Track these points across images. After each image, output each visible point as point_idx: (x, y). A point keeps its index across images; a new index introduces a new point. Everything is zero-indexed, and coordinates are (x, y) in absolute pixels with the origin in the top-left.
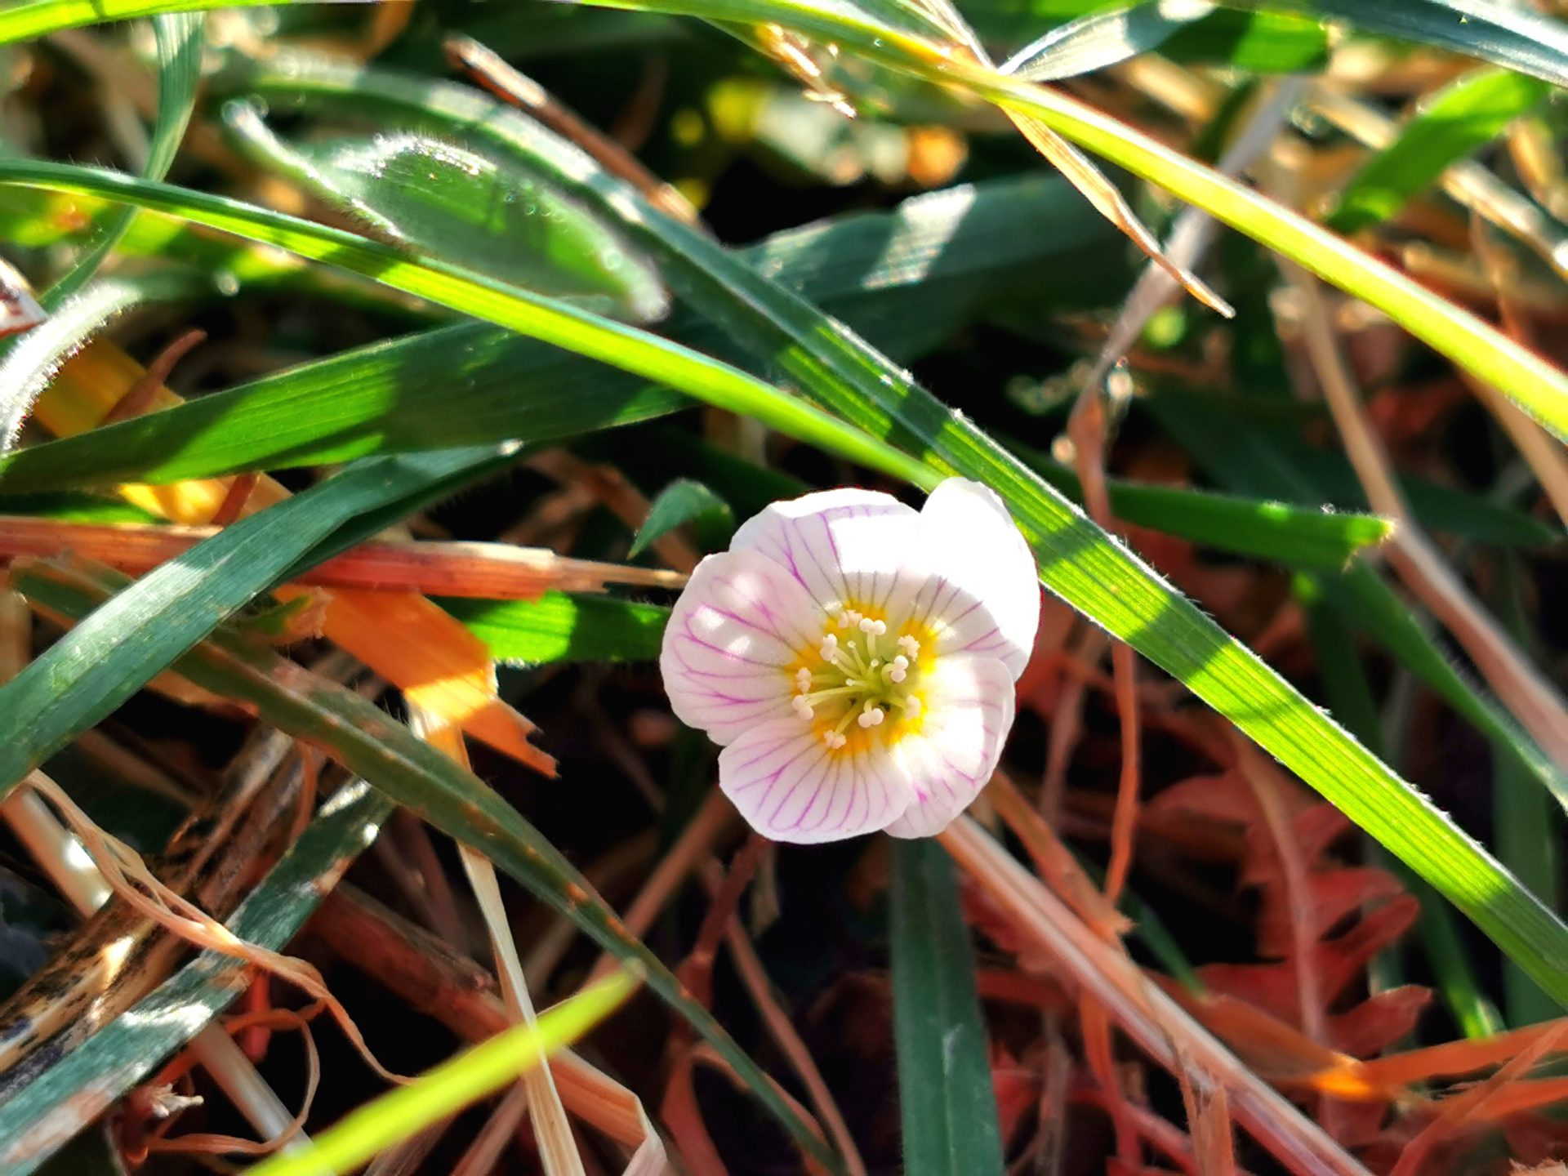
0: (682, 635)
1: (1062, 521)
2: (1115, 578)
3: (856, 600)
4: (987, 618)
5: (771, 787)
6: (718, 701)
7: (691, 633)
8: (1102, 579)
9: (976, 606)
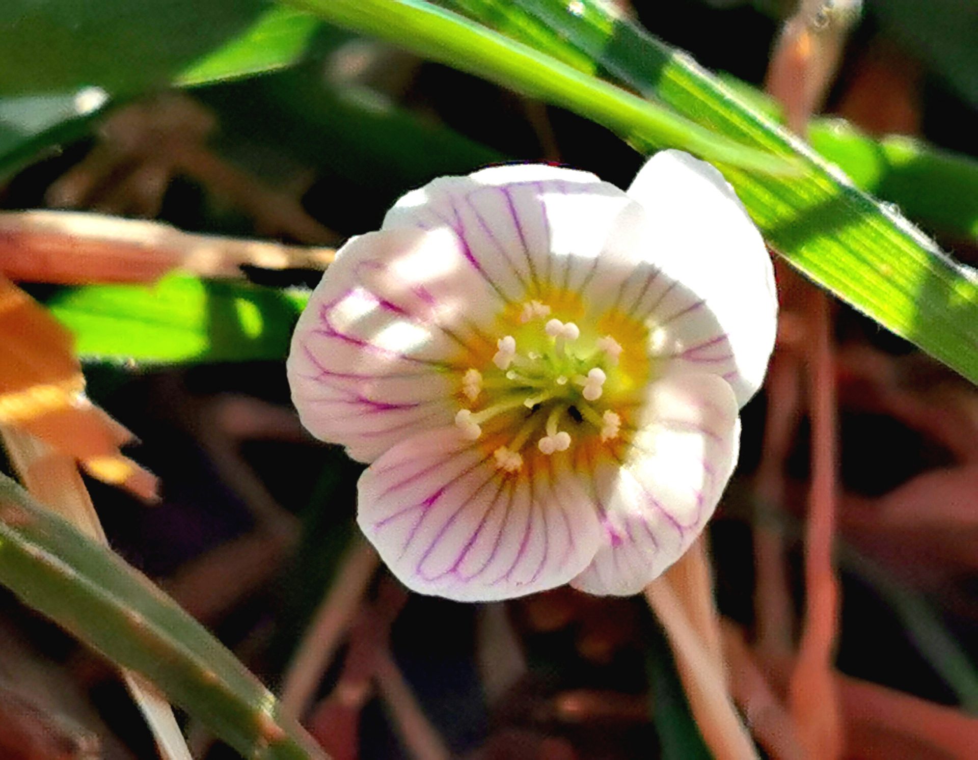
0: (318, 331)
1: (818, 187)
2: (886, 256)
3: (543, 286)
4: (711, 321)
5: (422, 518)
6: (363, 407)
7: (328, 326)
8: (870, 257)
9: (697, 306)
